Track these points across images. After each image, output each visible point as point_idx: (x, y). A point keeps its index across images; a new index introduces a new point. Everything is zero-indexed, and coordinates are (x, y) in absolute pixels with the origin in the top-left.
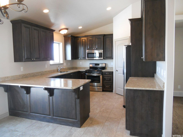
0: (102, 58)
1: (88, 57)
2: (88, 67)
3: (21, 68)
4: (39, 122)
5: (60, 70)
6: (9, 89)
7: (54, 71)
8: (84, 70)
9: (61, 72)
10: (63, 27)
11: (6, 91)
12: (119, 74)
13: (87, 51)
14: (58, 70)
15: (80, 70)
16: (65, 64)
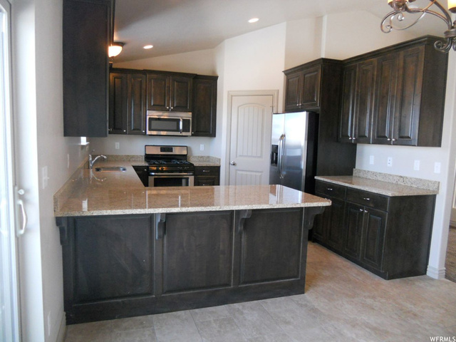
0: (189, 134)
1: (150, 129)
2: (139, 154)
12: (239, 172)
13: (148, 112)
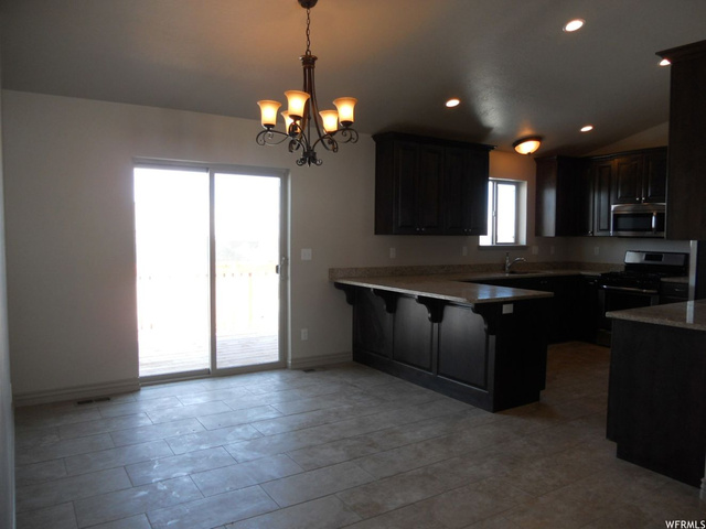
0: (665, 234)
1: (615, 229)
3: (389, 251)
4: (408, 383)
5: (509, 267)
6: (355, 296)
7: (489, 268)
8: (598, 274)
9: (512, 273)
10: (527, 132)
11: (350, 300)
13: (613, 207)
14: (505, 265)
15: (583, 273)
16: (535, 250)
